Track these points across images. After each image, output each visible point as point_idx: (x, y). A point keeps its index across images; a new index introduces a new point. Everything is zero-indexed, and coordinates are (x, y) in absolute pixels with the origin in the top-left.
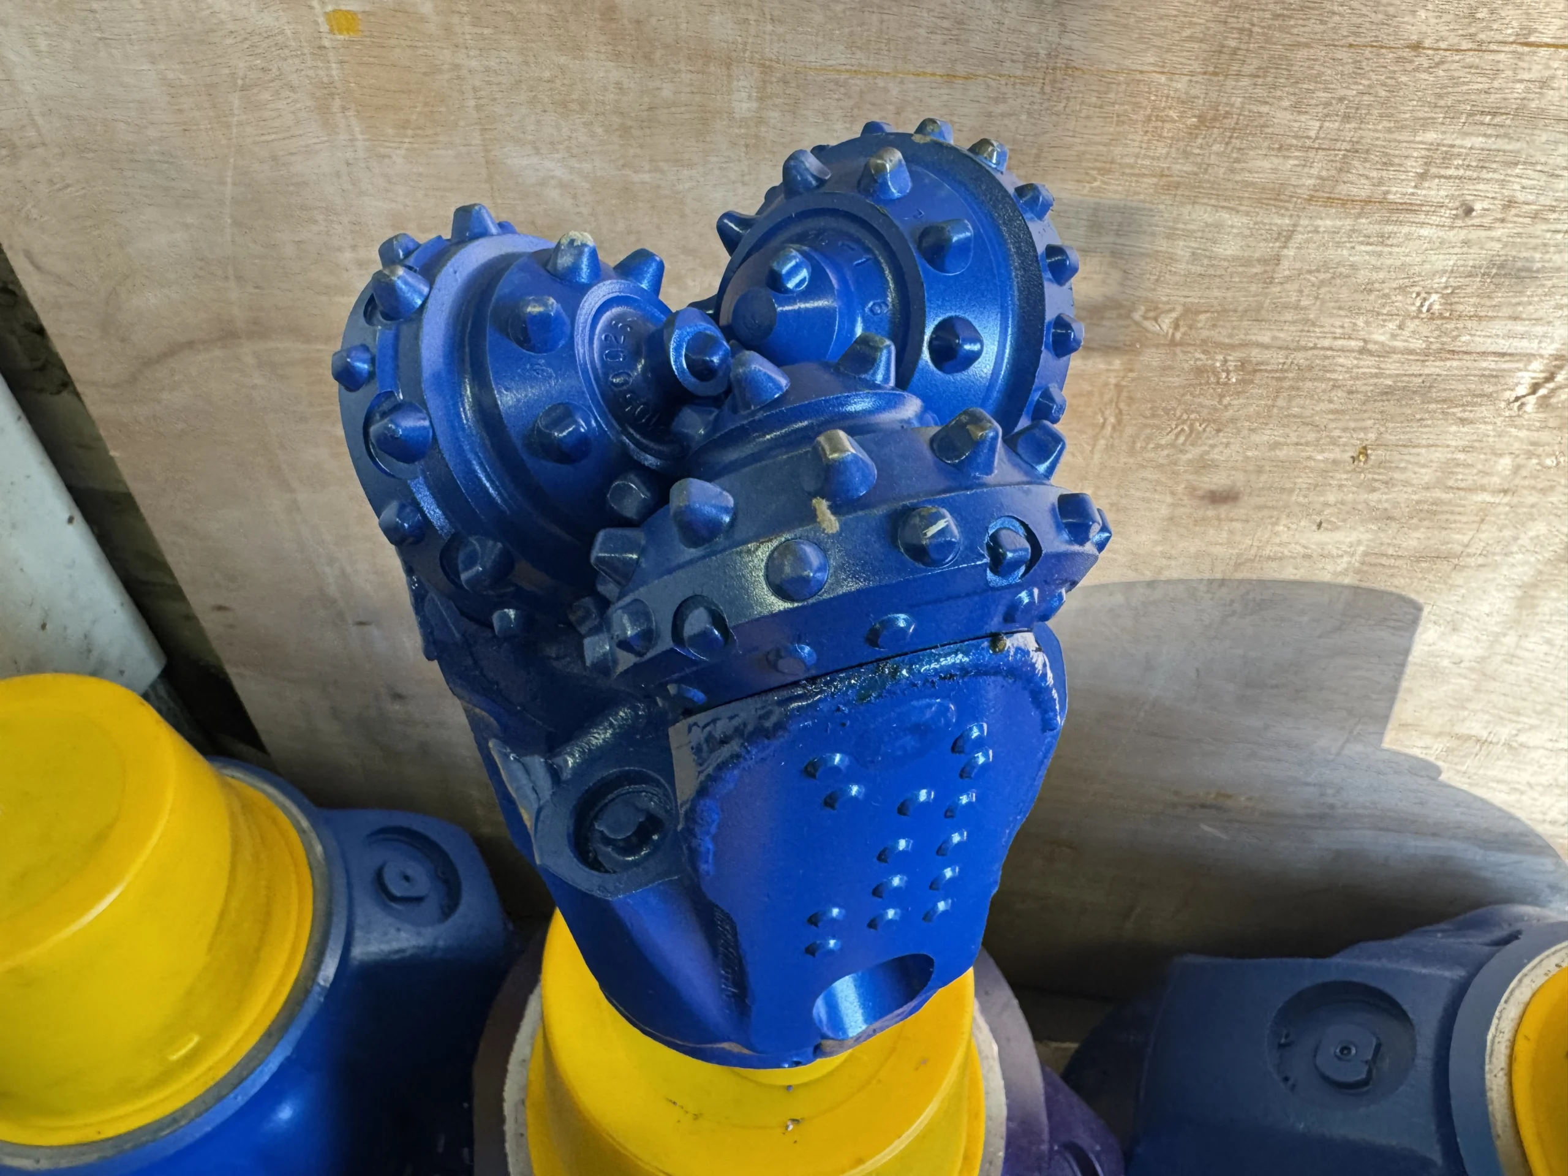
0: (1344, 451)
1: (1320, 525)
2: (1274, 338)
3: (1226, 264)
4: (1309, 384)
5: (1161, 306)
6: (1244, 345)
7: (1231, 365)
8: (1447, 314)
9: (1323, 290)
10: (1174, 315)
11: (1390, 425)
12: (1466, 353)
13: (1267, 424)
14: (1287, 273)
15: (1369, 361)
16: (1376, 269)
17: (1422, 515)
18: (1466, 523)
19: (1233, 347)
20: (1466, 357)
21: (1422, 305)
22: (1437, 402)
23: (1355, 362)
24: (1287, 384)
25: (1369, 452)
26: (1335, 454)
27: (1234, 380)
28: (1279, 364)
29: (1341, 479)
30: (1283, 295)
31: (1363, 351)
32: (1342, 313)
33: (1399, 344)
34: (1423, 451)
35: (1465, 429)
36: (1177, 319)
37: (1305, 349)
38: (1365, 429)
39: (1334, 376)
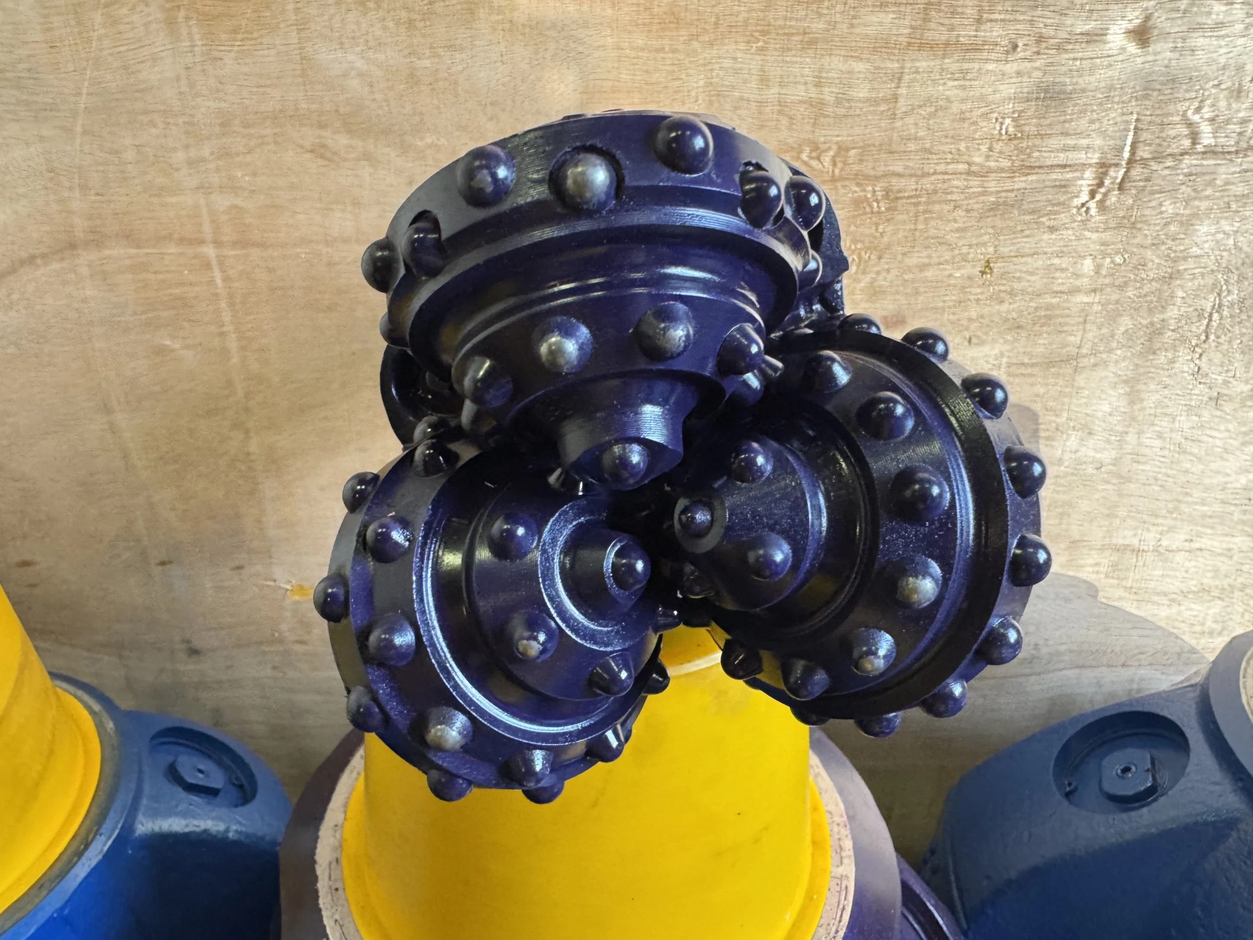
0: (974, 266)
1: (970, 341)
2: (907, 167)
3: (860, 105)
4: (937, 207)
5: (821, 146)
6: (885, 176)
7: (879, 194)
8: (1020, 135)
9: (931, 122)
10: (832, 153)
11: (1002, 238)
12: (1040, 167)
13: (914, 247)
14: (904, 109)
15: (975, 182)
16: (964, 100)
17: (1042, 321)
18: (1073, 325)
19: (877, 178)
20: (1040, 171)
21: (1001, 129)
22: (1030, 213)
23: (966, 183)
24: (921, 208)
25: (992, 265)
26: (968, 270)
27: (883, 209)
28: (912, 190)
29: (976, 294)
30: (905, 128)
31: (969, 173)
32: (948, 140)
33: (992, 164)
34: (1029, 260)
35: (1054, 236)
36: (834, 157)
37: (928, 174)
38: (984, 244)
39: (954, 197)
